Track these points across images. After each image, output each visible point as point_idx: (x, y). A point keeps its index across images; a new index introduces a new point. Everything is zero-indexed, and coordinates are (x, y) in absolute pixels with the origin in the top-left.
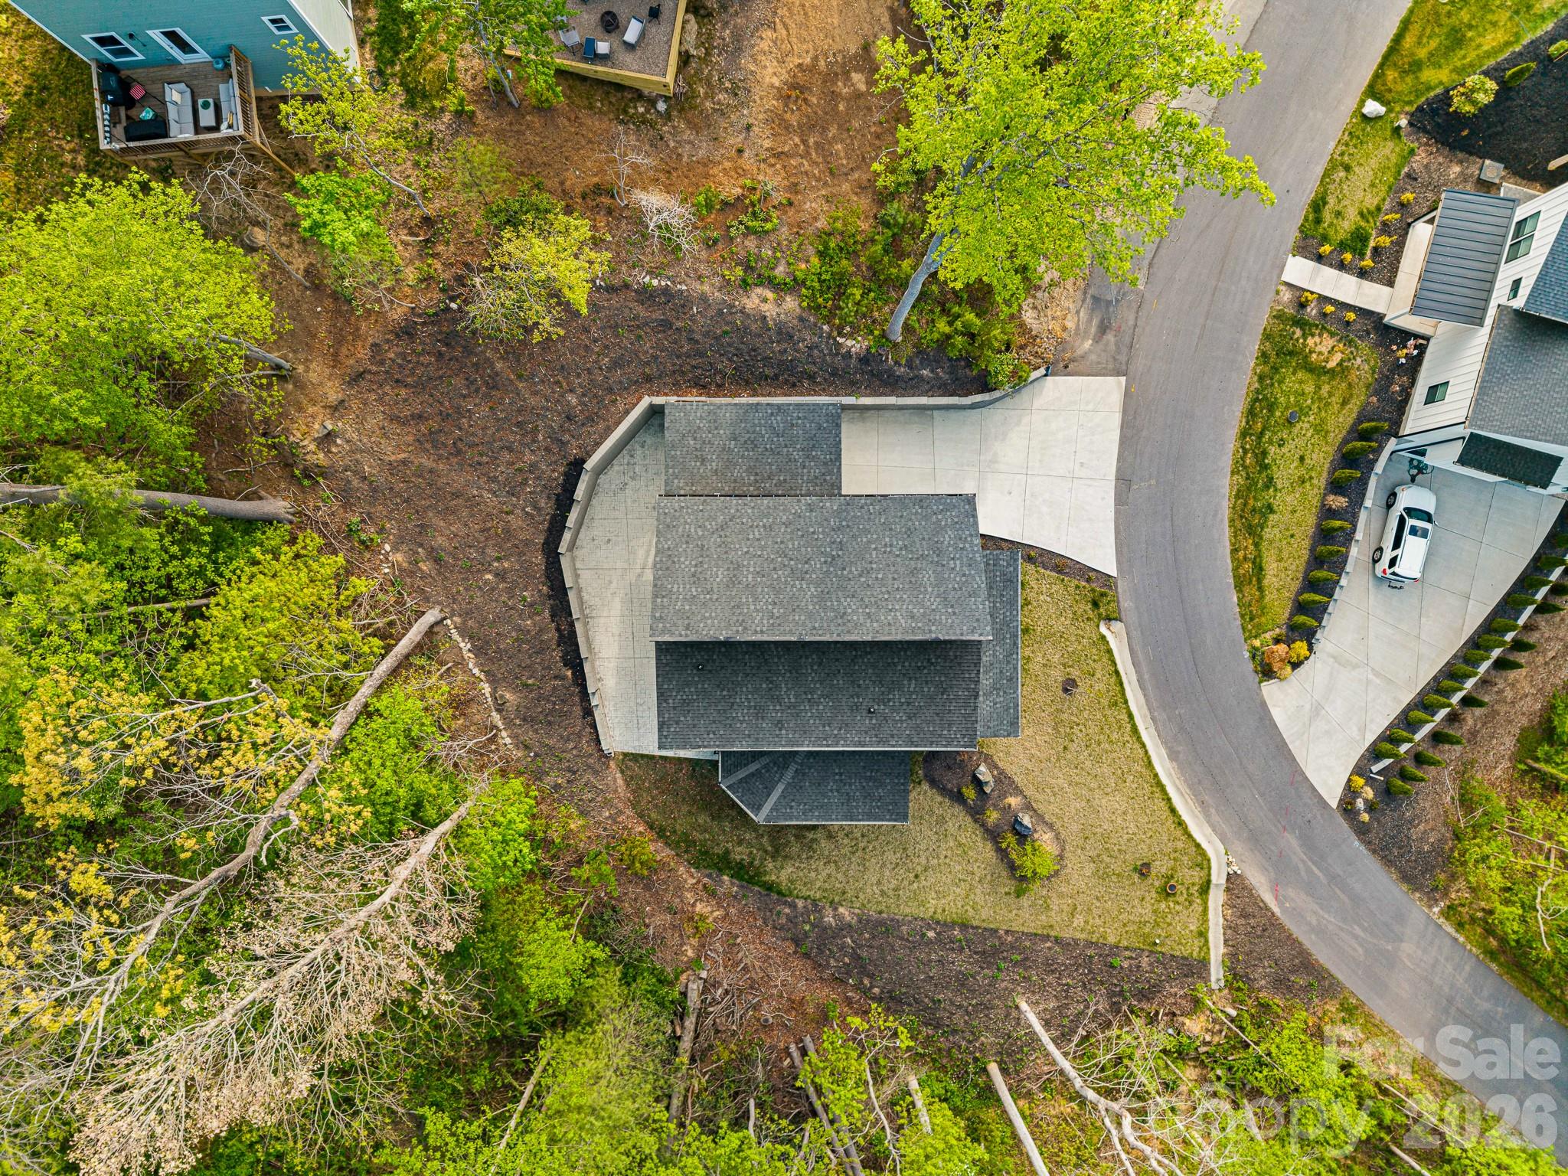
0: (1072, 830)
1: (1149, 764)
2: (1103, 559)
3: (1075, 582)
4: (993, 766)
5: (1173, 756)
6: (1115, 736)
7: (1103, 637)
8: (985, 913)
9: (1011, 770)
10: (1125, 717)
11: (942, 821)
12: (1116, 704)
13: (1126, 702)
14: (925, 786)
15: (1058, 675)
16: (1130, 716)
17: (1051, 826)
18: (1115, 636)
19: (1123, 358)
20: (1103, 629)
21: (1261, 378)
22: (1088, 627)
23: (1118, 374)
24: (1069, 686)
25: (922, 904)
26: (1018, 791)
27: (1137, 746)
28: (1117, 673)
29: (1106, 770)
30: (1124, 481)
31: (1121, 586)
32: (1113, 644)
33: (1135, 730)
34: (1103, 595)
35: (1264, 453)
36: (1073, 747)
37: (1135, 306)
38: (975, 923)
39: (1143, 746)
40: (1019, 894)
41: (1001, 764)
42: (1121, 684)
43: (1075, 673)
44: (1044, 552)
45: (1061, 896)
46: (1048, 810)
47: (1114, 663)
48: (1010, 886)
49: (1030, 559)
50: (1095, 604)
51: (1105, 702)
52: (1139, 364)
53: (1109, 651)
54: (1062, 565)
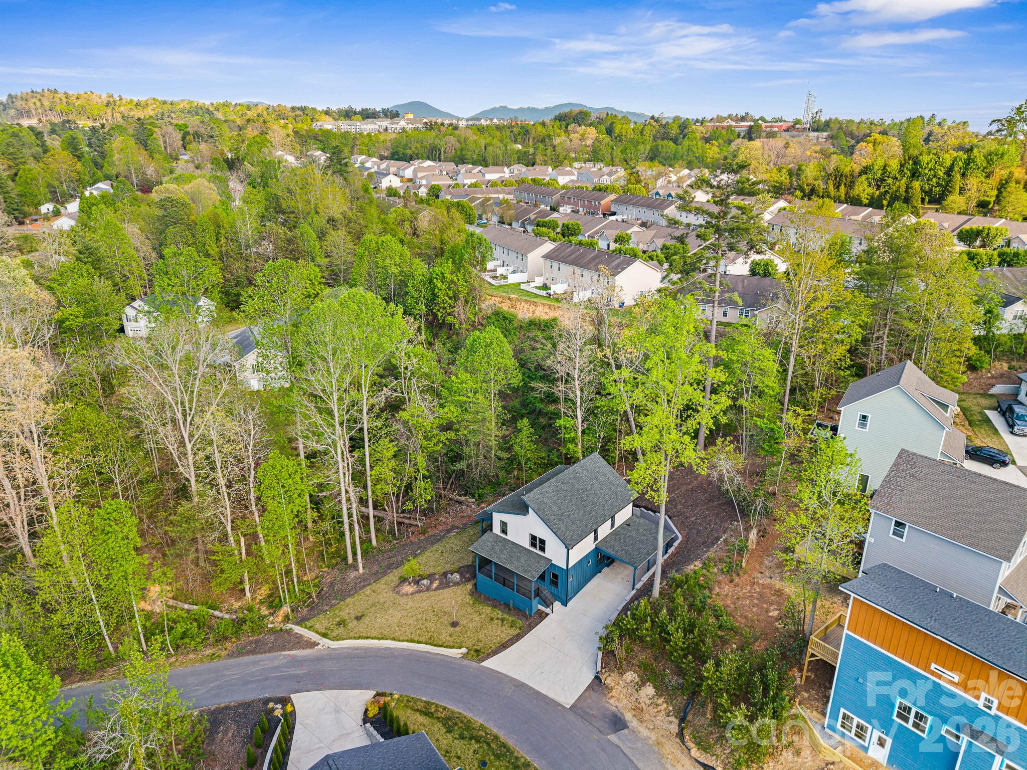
0: (403, 600)
1: (394, 639)
2: (491, 662)
3: (493, 647)
4: (456, 584)
5: (387, 649)
6: (419, 631)
7: (460, 648)
8: (407, 567)
9: (446, 590)
10: (422, 639)
11: (452, 564)
12: (430, 638)
13: (426, 644)
15: (463, 622)
16: (419, 642)
17: (412, 594)
18: (456, 653)
19: (579, 711)
20: (464, 650)
21: (517, 758)
22: (470, 644)
23: (572, 706)
24: (454, 624)
25: (432, 552)
26: (437, 589)
27: (406, 639)
28: (441, 646)
29: (411, 622)
30: (520, 685)
31: (474, 664)
32: (454, 651)
33: (412, 641)
34: (478, 656)
35: (478, 741)
36: (431, 614)
37: (602, 729)
38: (407, 563)
39: (403, 641)
40: (401, 577)
41: (450, 588)
42: (435, 646)
43: (458, 629)
44: (517, 640)
45: (384, 589)
46: (418, 596)
47: (447, 647)
50: (477, 651)
51: (435, 635)
52: (571, 716)
53: (452, 647)
54: (504, 646)
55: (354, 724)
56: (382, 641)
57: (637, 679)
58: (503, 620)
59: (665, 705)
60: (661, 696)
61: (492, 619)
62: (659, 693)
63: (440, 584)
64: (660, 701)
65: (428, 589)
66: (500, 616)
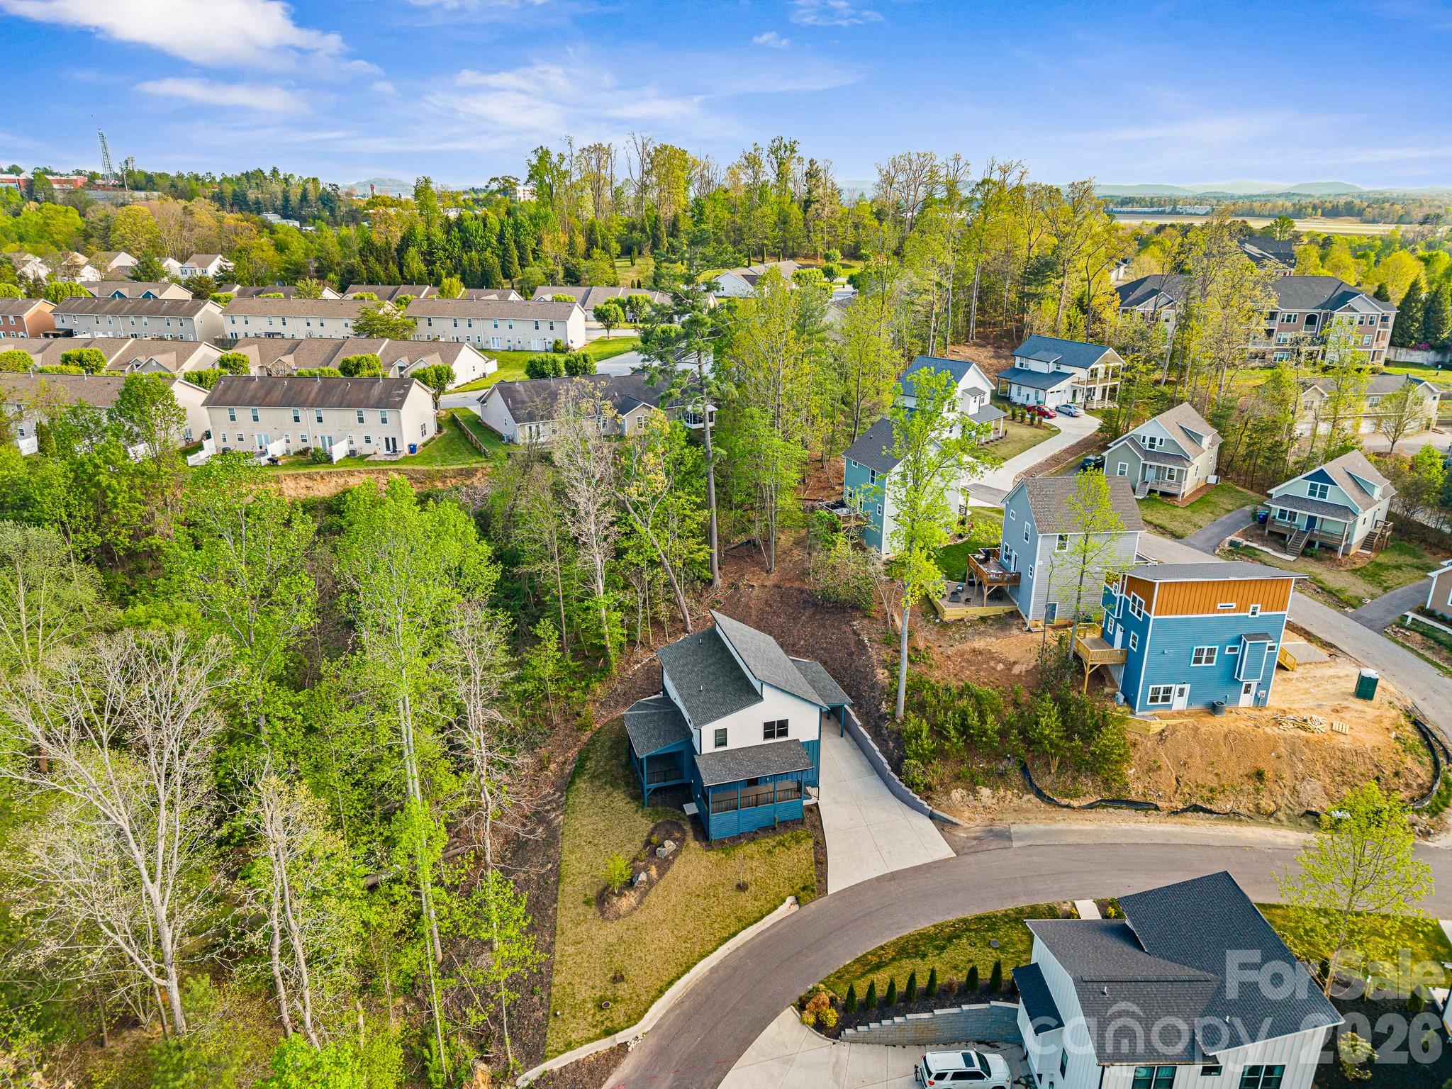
0: (641, 917)
1: (703, 957)
2: (835, 885)
3: (812, 872)
4: (676, 853)
5: (713, 970)
6: (717, 926)
7: (784, 901)
8: (569, 889)
9: (674, 868)
10: (733, 930)
11: (630, 841)
12: (740, 921)
13: (744, 928)
14: (652, 826)
15: (748, 878)
16: (734, 934)
17: (640, 902)
18: (787, 908)
19: (966, 850)
20: (791, 899)
21: (1006, 915)
22: (787, 889)
23: (956, 852)
24: (742, 887)
25: (571, 852)
26: (661, 875)
27: (714, 944)
28: (762, 917)
29: (691, 926)
30: (892, 877)
31: (822, 900)
32: (782, 909)
33: (726, 940)
34: (813, 891)
35: (958, 937)
36: (701, 900)
37: (1001, 846)
38: (561, 887)
39: (715, 950)
40: (587, 903)
41: (677, 861)
42: (756, 922)
43: (752, 888)
44: (824, 848)
45: (589, 929)
46: (652, 898)
47: (769, 912)
48: (592, 894)
49: (817, 843)
50: (804, 889)
51: (739, 913)
52: (965, 859)
53: (775, 908)
54: (821, 862)
55: (825, 1050)
56: (693, 971)
57: (965, 792)
58: (781, 843)
59: (1009, 793)
60: (998, 788)
61: (770, 852)
62: (995, 788)
63: (658, 868)
64: (1002, 793)
65: (651, 883)
66: (774, 843)
